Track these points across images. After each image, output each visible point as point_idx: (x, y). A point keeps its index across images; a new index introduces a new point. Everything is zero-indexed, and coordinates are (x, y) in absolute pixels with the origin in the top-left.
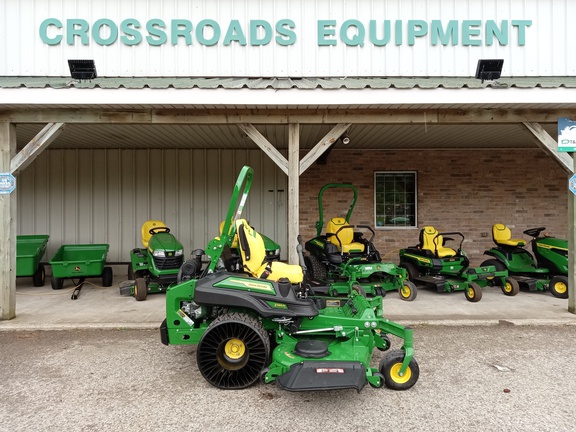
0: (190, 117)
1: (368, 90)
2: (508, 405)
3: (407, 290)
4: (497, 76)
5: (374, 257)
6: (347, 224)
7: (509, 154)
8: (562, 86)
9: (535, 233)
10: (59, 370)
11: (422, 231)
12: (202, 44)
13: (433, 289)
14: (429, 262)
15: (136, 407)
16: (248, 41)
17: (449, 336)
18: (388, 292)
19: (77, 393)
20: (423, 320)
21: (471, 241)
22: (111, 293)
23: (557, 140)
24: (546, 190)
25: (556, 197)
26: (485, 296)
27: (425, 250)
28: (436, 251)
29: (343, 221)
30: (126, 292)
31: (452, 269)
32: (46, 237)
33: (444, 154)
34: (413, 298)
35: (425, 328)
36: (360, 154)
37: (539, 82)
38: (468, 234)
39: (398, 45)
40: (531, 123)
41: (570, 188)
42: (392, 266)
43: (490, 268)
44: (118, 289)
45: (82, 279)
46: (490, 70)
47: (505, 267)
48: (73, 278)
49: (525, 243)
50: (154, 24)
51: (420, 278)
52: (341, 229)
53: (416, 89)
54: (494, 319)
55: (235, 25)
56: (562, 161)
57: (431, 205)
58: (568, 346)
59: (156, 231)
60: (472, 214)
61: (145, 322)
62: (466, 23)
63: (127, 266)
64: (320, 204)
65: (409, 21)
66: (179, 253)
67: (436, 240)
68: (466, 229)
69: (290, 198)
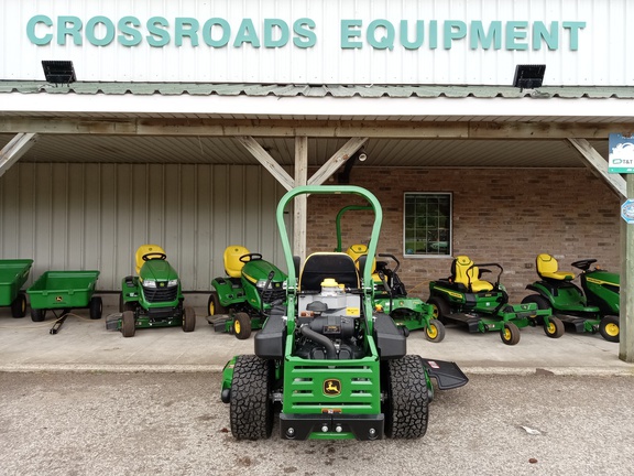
0: (181, 128)
1: (386, 98)
3: (434, 330)
4: (538, 84)
5: (398, 290)
7: (558, 174)
8: (614, 96)
9: (585, 265)
10: (8, 422)
11: (455, 262)
12: (210, 46)
13: (465, 328)
14: (460, 296)
16: (261, 43)
18: (412, 331)
21: (513, 272)
23: (607, 160)
24: (600, 216)
25: (612, 223)
26: (523, 338)
27: (457, 284)
28: (470, 284)
29: (364, 248)
30: (112, 327)
31: (488, 305)
32: (30, 262)
33: (483, 173)
34: (440, 339)
36: (388, 172)
37: (586, 92)
38: (509, 265)
39: (432, 49)
40: (578, 139)
41: (623, 215)
42: (419, 302)
43: (532, 306)
44: (105, 324)
45: (66, 310)
46: (529, 77)
47: (550, 305)
48: (54, 309)
49: (573, 276)
50: (156, 23)
51: (451, 315)
53: (442, 98)
54: (530, 366)
55: (247, 25)
56: (613, 183)
57: (468, 231)
58: (615, 403)
59: (150, 257)
60: (515, 242)
61: (125, 363)
62: (510, 25)
63: (118, 295)
64: (338, 229)
65: (446, 22)
66: (173, 283)
67: (470, 272)
68: (508, 260)
69: (296, 222)
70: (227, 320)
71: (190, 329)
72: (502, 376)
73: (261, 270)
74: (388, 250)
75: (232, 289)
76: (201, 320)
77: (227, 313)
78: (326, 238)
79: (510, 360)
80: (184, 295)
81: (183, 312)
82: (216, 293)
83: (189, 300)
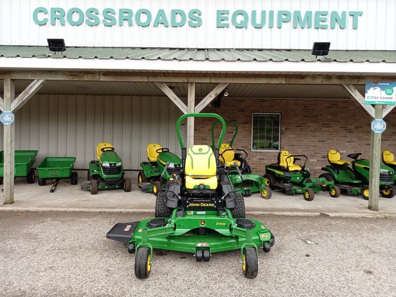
0: (124, 77)
1: (239, 62)
2: (305, 264)
3: (266, 192)
4: (326, 53)
5: (247, 170)
6: (230, 148)
7: (344, 103)
8: (368, 61)
9: (355, 157)
10: (37, 235)
11: (280, 153)
12: (139, 25)
13: (284, 192)
14: (282, 174)
15: (80, 258)
16: (170, 24)
17: (284, 222)
18: (253, 193)
19: (45, 249)
20: (271, 211)
21: (315, 160)
22: (75, 189)
23: (364, 96)
24: (368, 128)
25: (368, 132)
26: (316, 197)
27: (280, 166)
28: (288, 167)
29: (228, 146)
30: (84, 189)
31: (298, 179)
32: (36, 152)
33: (300, 102)
34: (269, 197)
35: (271, 217)
36: (243, 101)
38: (312, 156)
39: (271, 28)
40: (348, 85)
41: (372, 128)
42: (258, 176)
43: (323, 179)
44: (80, 187)
45: (58, 179)
46: (321, 49)
47: (334, 179)
48: (51, 179)
49: (349, 163)
50: (108, 11)
51: (277, 184)
52: (225, 151)
53: (270, 62)
54: (318, 212)
55: (161, 13)
56: (367, 110)
57: (290, 136)
58: (359, 230)
59: (105, 150)
60: (317, 143)
61: (94, 207)
62: (317, 13)
63: (87, 172)
64: (213, 135)
65: (279, 11)
66: (119, 164)
67: (288, 160)
68: (313, 153)
69: (188, 131)
70: (149, 185)
71: (128, 190)
72: (301, 217)
73: (168, 157)
74: (242, 147)
75: (152, 168)
76: (134, 186)
77: (149, 182)
78: (206, 139)
79: (306, 208)
80: (125, 172)
81: (125, 181)
82: (143, 171)
83: (127, 175)
